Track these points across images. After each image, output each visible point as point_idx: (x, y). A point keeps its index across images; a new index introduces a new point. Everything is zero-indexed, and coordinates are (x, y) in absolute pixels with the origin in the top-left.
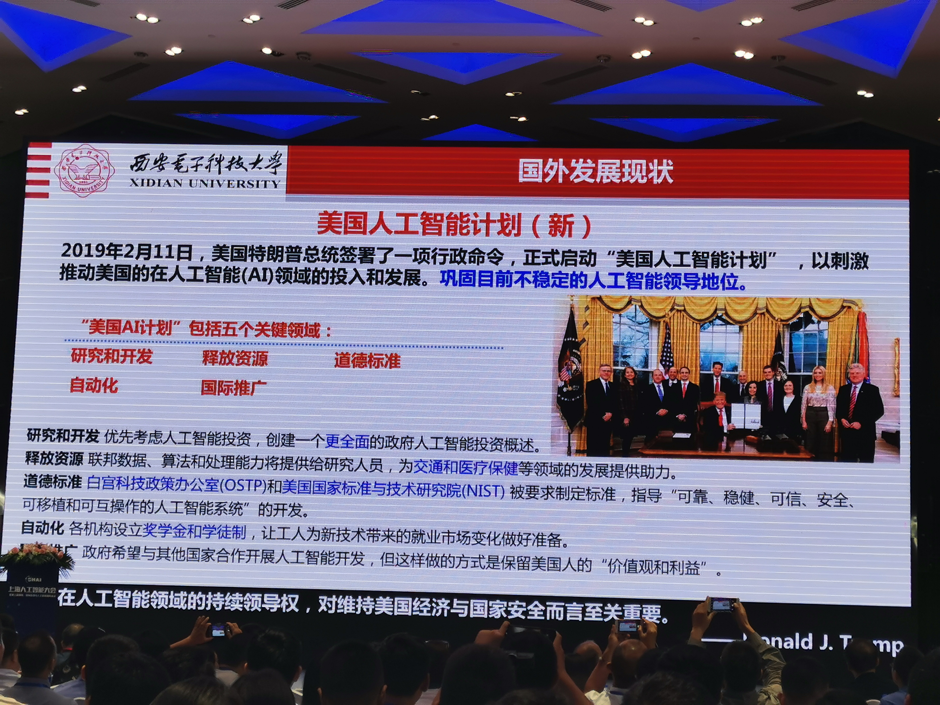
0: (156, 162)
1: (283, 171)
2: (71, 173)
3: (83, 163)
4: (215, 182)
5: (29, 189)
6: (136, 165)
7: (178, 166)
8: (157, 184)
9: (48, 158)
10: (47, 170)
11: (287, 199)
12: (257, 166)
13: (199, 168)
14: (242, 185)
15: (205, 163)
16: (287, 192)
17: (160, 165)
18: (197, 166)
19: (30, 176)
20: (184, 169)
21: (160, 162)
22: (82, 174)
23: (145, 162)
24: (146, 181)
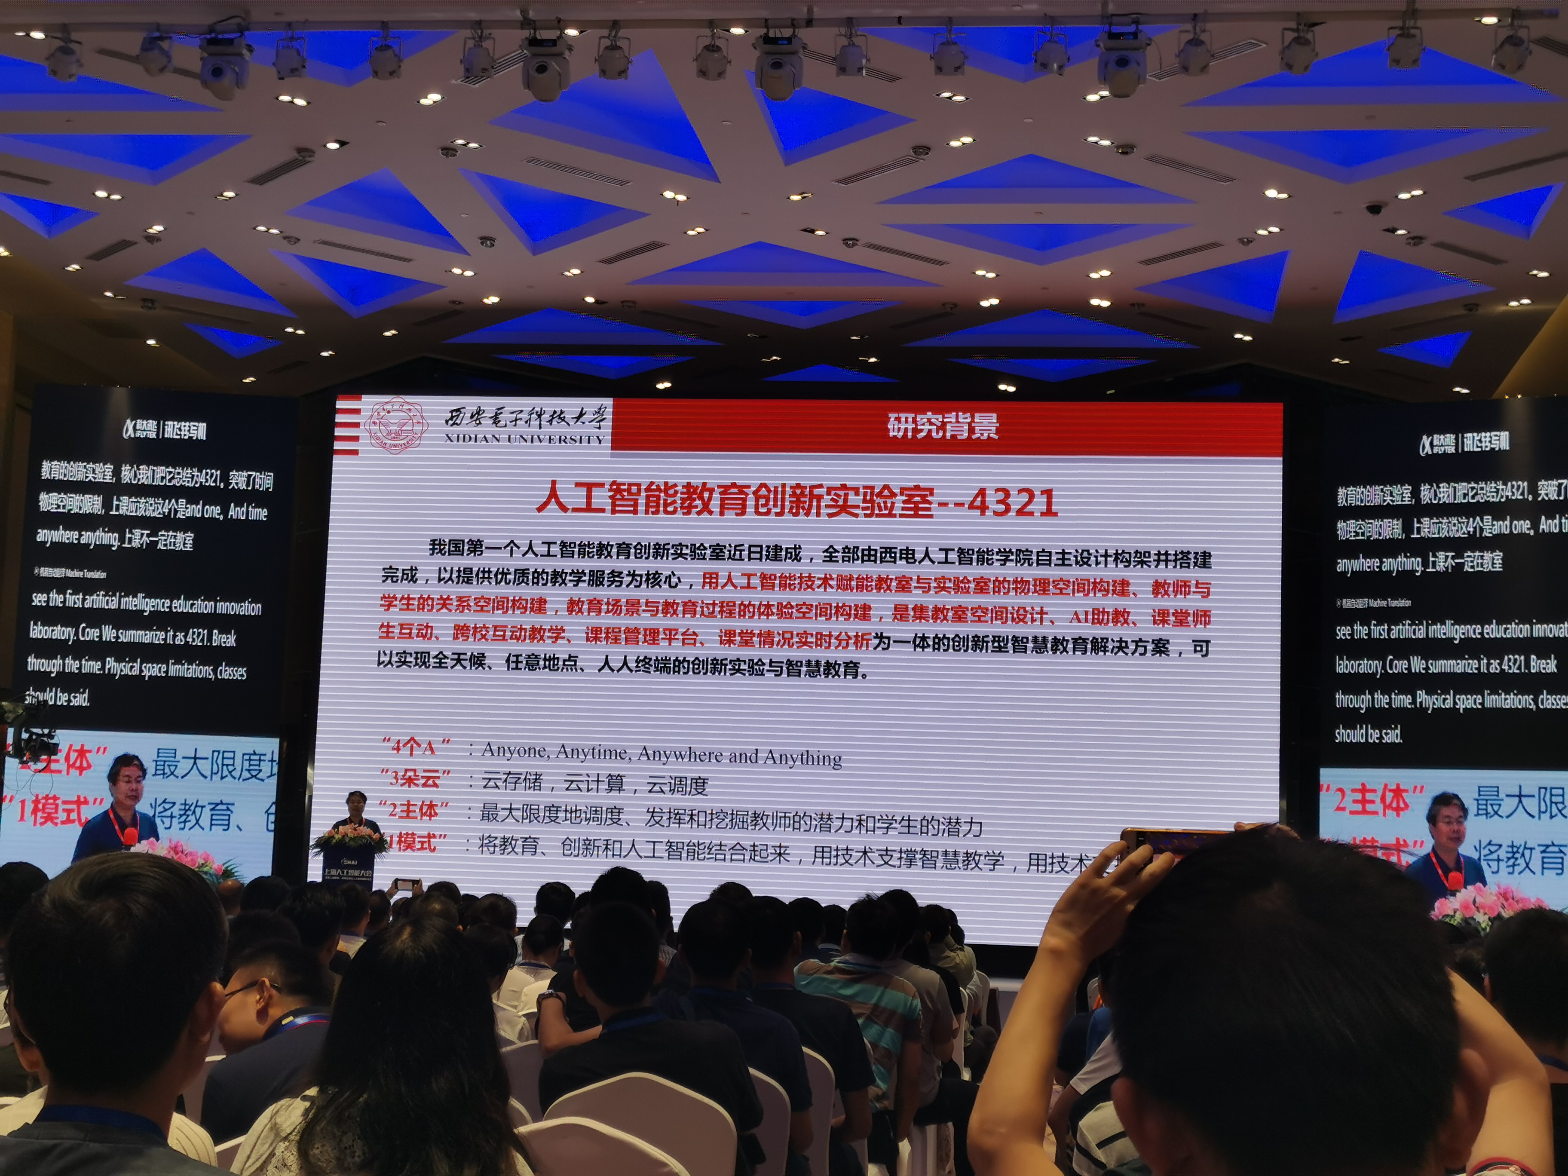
0: (472, 417)
1: (608, 424)
2: (382, 428)
3: (395, 418)
4: (535, 437)
5: (337, 446)
6: (451, 418)
7: (496, 420)
8: (473, 439)
9: (357, 411)
10: (357, 425)
11: (612, 456)
12: (582, 419)
13: (518, 422)
14: (564, 441)
15: (525, 416)
16: (613, 448)
17: (477, 419)
18: (516, 420)
19: (338, 432)
20: (503, 423)
21: (477, 415)
22: (394, 428)
23: (462, 415)
24: (461, 436)
